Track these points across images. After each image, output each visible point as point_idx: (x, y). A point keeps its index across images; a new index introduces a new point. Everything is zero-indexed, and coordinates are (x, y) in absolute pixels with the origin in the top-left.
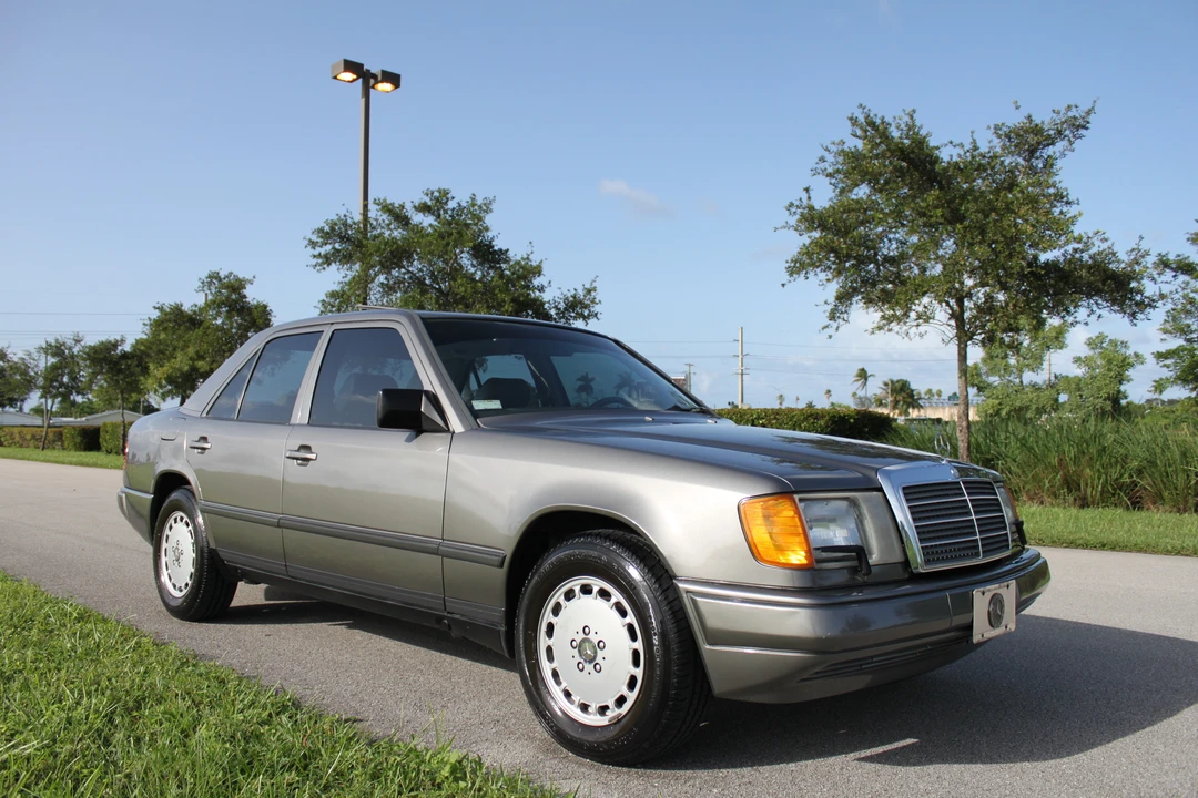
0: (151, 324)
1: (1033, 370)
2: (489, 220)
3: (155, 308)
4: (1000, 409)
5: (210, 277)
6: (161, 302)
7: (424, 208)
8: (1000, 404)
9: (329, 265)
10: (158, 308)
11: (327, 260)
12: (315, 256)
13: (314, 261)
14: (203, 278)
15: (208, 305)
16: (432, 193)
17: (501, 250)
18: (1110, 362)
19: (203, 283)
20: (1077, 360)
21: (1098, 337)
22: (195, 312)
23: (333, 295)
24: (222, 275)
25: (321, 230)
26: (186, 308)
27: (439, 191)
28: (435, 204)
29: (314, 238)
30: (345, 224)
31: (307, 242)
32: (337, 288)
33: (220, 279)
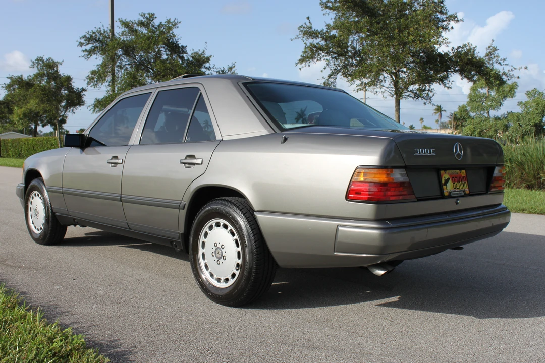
0: (6, 87)
1: (494, 109)
2: (175, 31)
3: (8, 78)
4: (474, 131)
5: (38, 60)
6: (11, 75)
7: (141, 24)
8: (474, 128)
9: (91, 56)
10: (9, 78)
11: (91, 52)
12: (83, 51)
13: (83, 54)
14: (34, 60)
15: (36, 76)
16: (144, 15)
17: (182, 46)
18: (538, 104)
19: (33, 63)
20: (520, 104)
21: (533, 91)
22: (30, 80)
23: (93, 72)
24: (45, 59)
25: (84, 37)
26: (25, 77)
27: (149, 14)
28: (147, 21)
29: (82, 41)
30: (100, 32)
31: (78, 43)
32: (95, 68)
33: (43, 61)
